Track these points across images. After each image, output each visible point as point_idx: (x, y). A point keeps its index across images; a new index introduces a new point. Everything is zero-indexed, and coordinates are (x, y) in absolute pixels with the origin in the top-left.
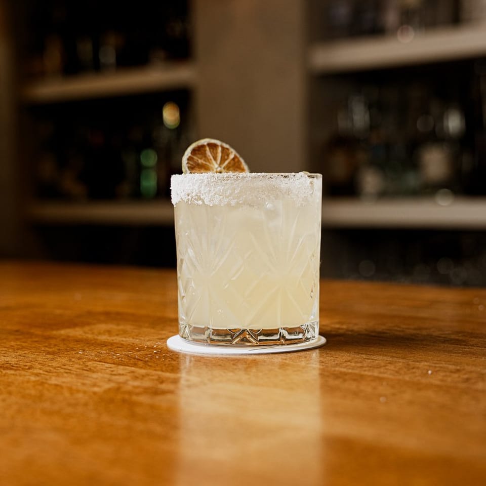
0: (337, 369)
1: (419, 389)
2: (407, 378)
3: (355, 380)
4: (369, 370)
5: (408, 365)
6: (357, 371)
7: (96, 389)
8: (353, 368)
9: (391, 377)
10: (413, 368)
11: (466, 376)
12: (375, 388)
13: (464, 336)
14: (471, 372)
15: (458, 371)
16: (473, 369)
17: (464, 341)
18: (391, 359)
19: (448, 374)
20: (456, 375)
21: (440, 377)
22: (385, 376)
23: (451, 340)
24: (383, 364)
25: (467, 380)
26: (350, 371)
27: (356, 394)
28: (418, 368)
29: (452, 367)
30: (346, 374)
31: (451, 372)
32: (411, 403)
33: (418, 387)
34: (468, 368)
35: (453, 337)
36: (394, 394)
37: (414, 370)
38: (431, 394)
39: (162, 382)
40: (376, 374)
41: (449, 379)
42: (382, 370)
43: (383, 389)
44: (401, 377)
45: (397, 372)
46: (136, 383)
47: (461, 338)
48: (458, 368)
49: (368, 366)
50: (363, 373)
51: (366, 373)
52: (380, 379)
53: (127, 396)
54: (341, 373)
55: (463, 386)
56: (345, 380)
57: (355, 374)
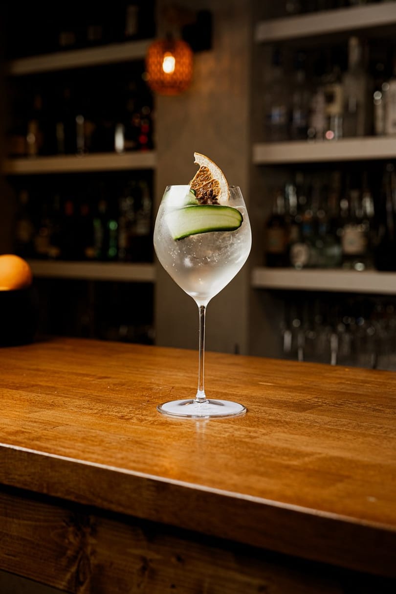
0: (326, 426)
1: (365, 437)
2: (359, 431)
3: (336, 432)
4: (341, 427)
5: (358, 424)
6: (336, 427)
7: (224, 436)
8: (333, 426)
9: (351, 430)
10: (361, 426)
11: (385, 431)
12: (346, 436)
13: (382, 407)
14: (387, 428)
15: (381, 428)
16: (388, 427)
17: (383, 411)
18: (349, 421)
19: (377, 429)
20: (380, 430)
21: (373, 431)
22: (349, 430)
23: (377, 409)
24: (346, 423)
25: (386, 432)
26: (332, 427)
27: (339, 439)
28: (363, 426)
29: (379, 426)
30: (331, 429)
31: (379, 428)
32: (363, 443)
33: (364, 435)
34: (386, 426)
35: (377, 408)
36: (355, 439)
37: (361, 427)
38: (370, 439)
39: (250, 432)
40: (344, 429)
41: (377, 432)
42: (347, 427)
43: (349, 437)
44: (355, 431)
45: (354, 428)
46: (239, 433)
47: (382, 409)
48: (381, 426)
49: (339, 425)
50: (338, 428)
51: (340, 428)
52: (347, 432)
53: (240, 439)
54: (329, 428)
55: (384, 435)
56: (331, 432)
57: (335, 429)
